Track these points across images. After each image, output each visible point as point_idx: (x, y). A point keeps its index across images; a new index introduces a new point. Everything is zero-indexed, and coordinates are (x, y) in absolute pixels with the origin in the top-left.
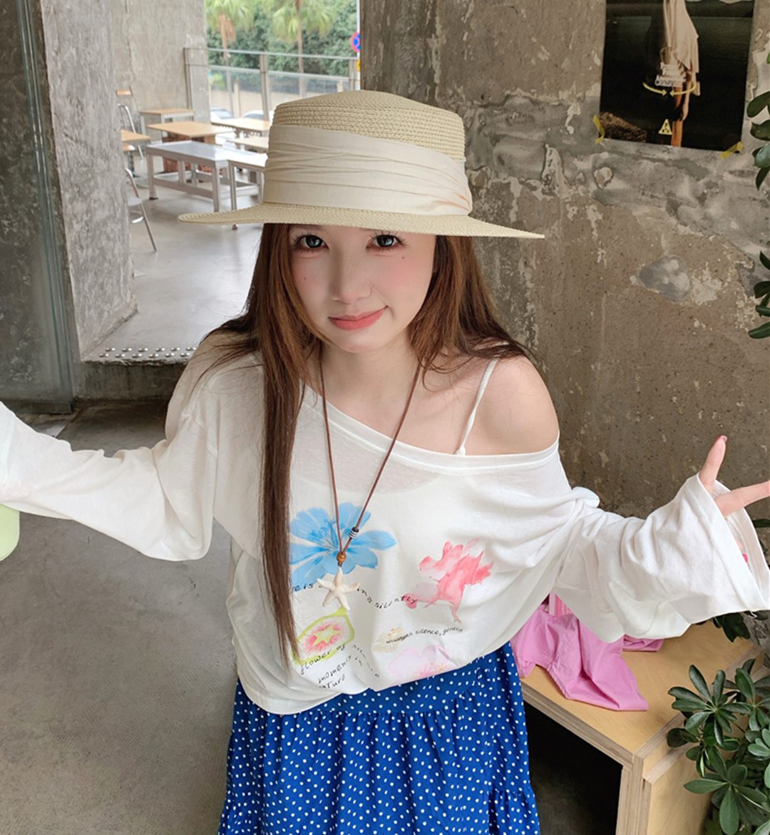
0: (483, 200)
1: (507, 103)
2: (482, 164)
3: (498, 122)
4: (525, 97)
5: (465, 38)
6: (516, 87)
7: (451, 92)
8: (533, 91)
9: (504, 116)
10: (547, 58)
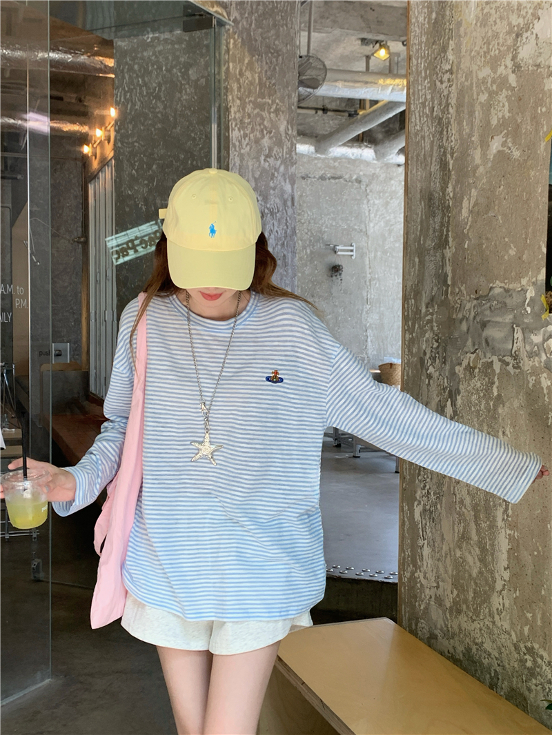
0: (476, 378)
1: (490, 294)
2: (476, 348)
3: (485, 310)
4: (501, 287)
5: (466, 246)
6: (496, 280)
7: (457, 290)
8: (506, 281)
9: (488, 305)
10: (515, 253)
